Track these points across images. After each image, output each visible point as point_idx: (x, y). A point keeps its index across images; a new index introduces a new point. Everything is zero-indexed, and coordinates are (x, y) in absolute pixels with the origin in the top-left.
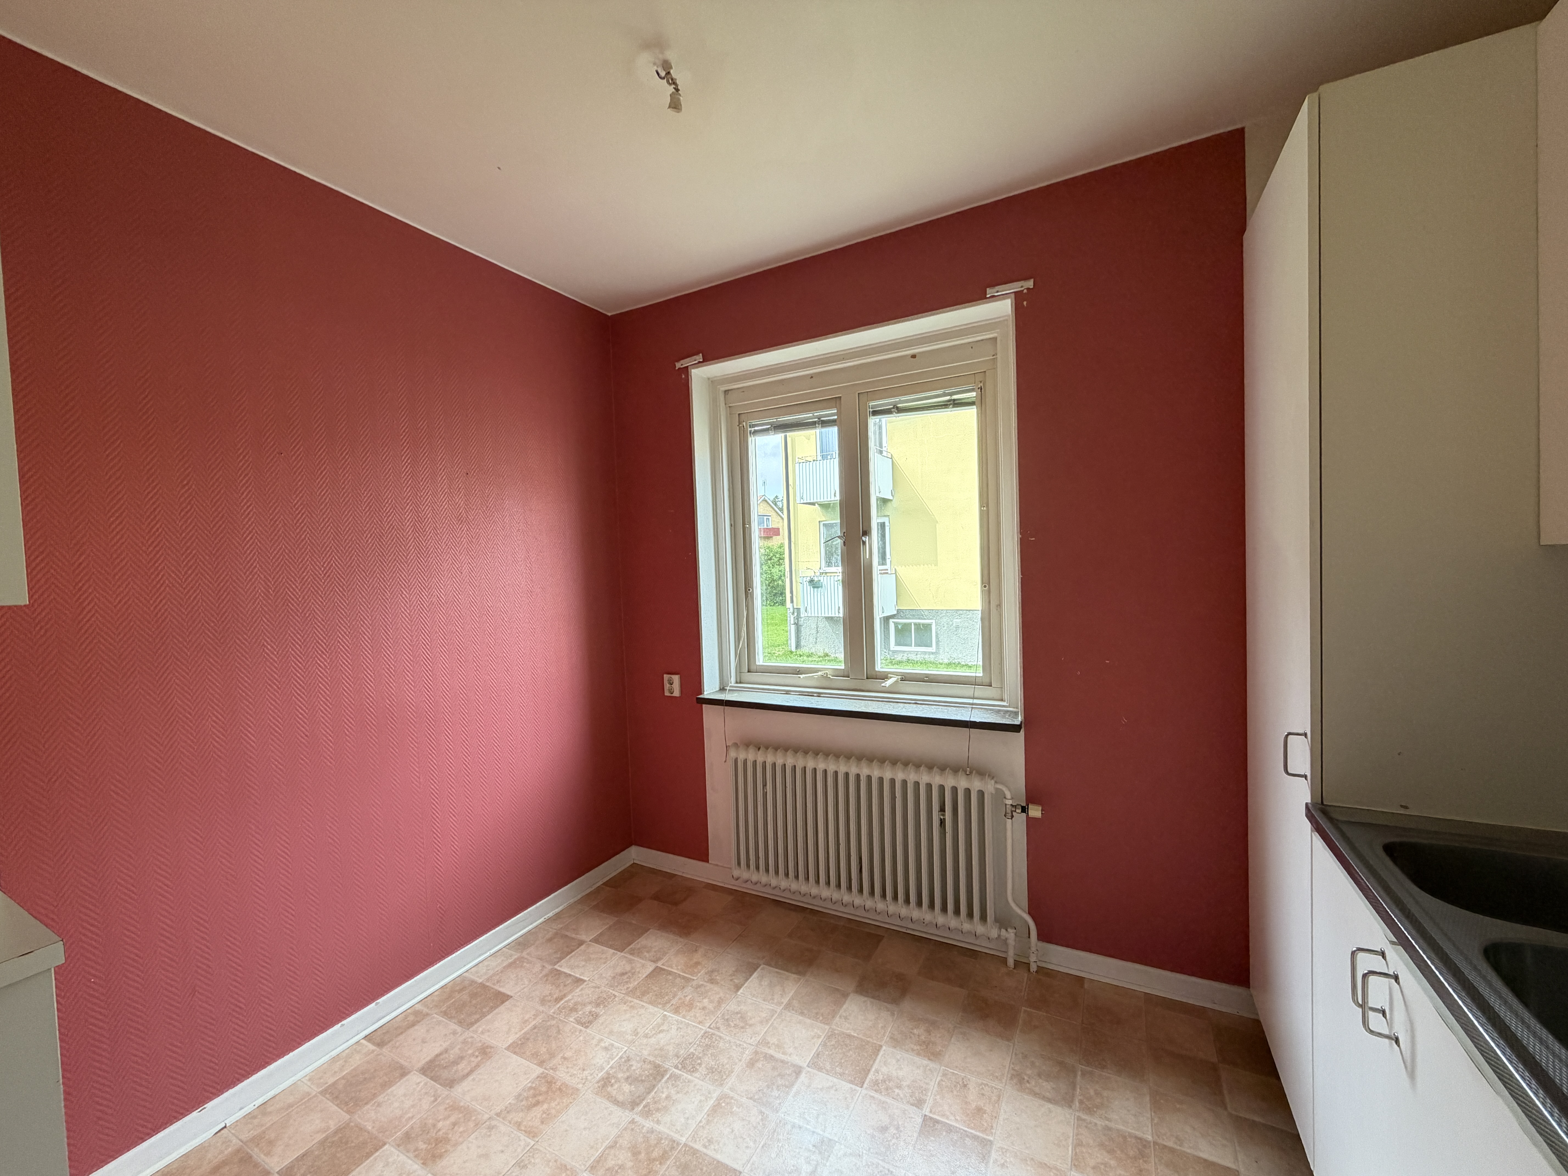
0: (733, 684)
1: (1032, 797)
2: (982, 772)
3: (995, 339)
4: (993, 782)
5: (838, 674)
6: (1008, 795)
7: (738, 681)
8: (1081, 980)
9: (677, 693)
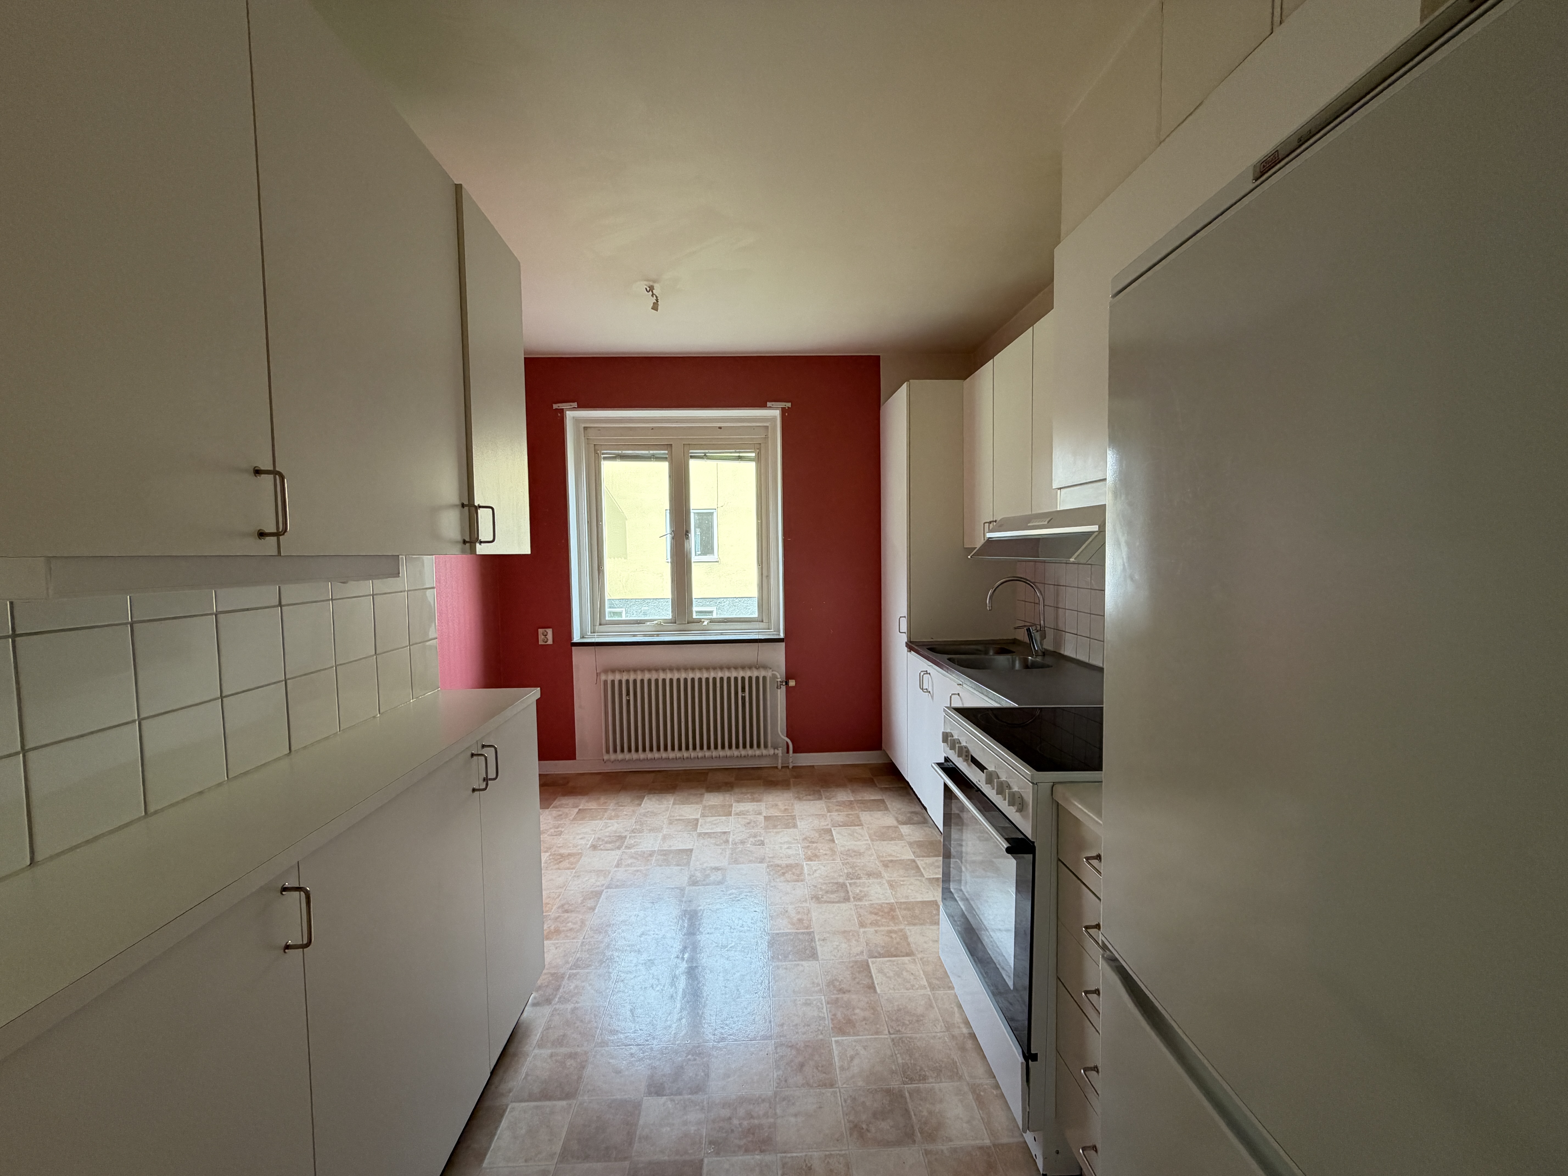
0: (590, 634)
1: (788, 677)
2: (765, 667)
3: (767, 427)
4: (771, 670)
5: (667, 622)
6: (779, 677)
7: (592, 631)
8: (813, 766)
9: (550, 642)
